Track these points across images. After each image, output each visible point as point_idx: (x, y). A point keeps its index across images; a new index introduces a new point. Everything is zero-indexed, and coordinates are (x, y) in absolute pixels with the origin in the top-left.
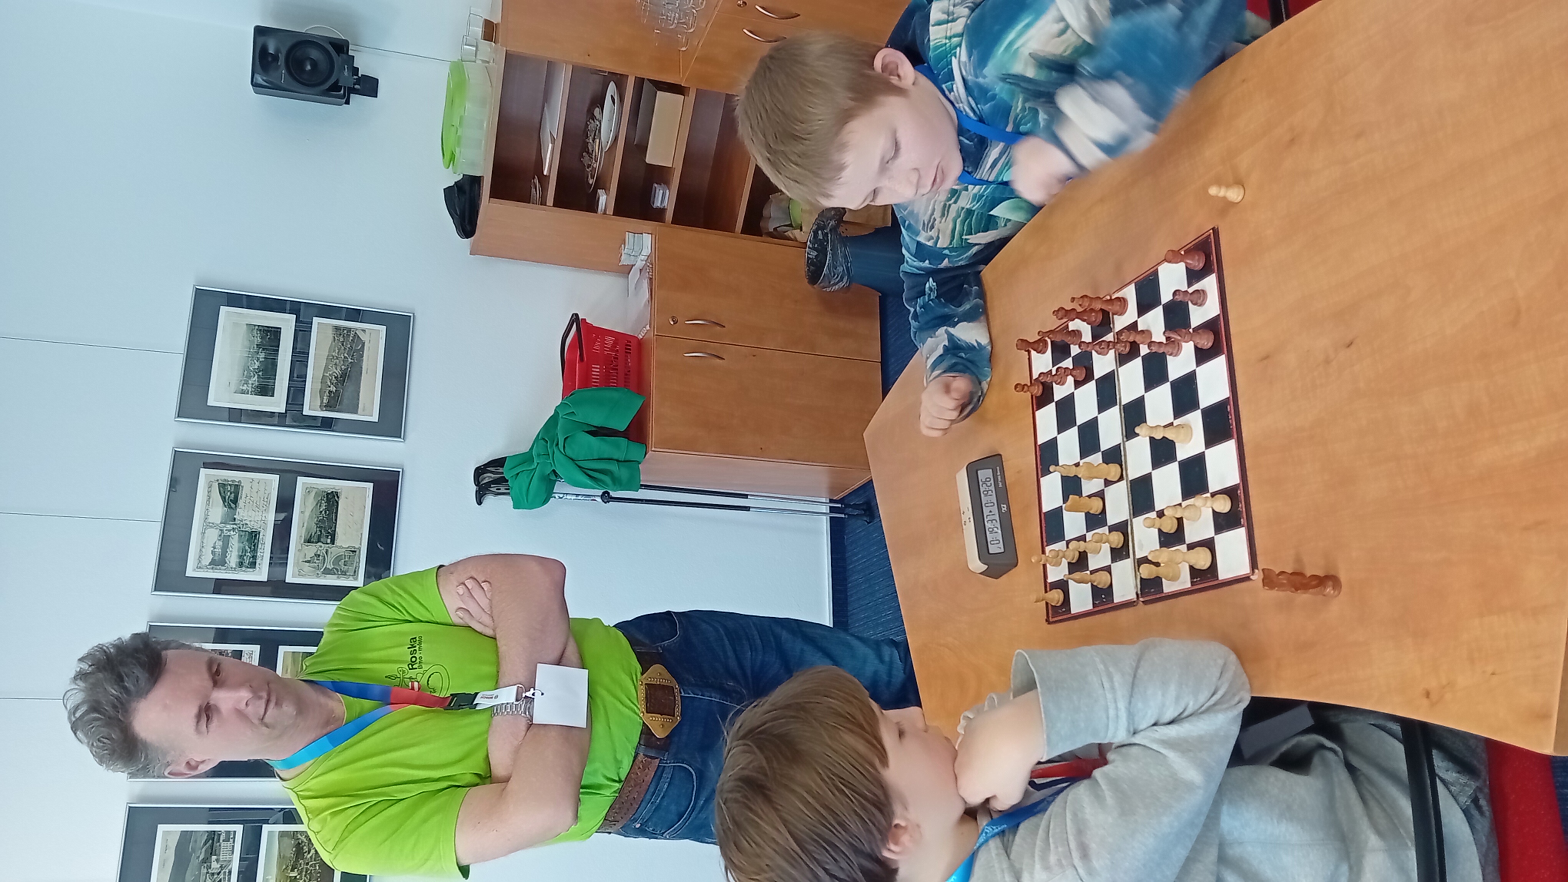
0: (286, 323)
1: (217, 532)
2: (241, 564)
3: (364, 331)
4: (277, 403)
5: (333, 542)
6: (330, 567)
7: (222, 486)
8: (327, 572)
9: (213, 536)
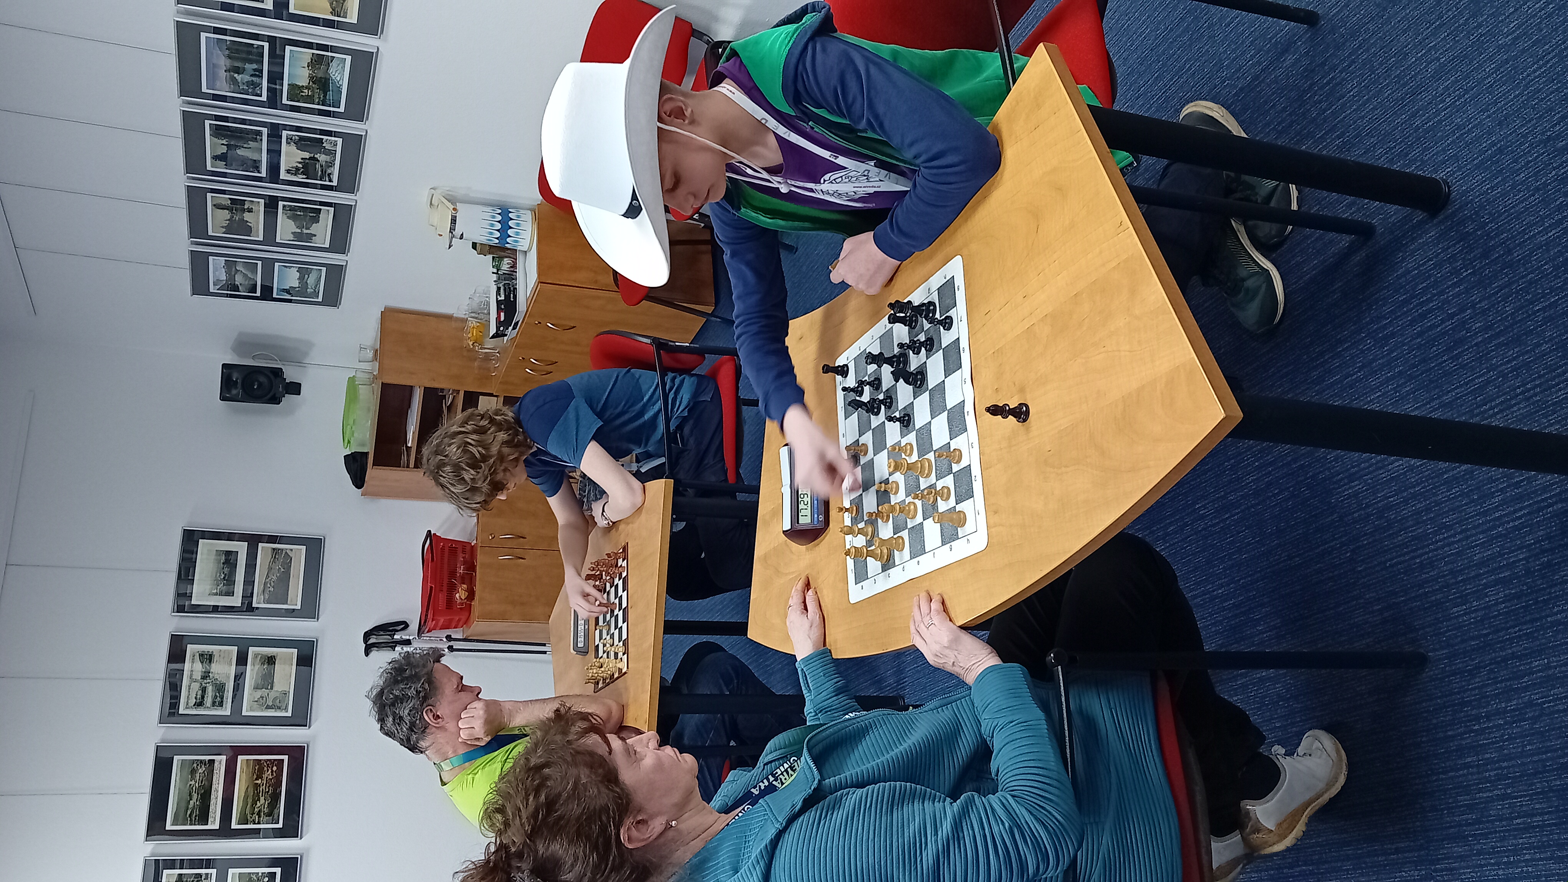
0: (241, 548)
1: (199, 684)
2: (214, 704)
3: (292, 550)
4: (236, 601)
5: (272, 688)
6: (270, 704)
7: (201, 655)
8: (268, 707)
9: (196, 686)
